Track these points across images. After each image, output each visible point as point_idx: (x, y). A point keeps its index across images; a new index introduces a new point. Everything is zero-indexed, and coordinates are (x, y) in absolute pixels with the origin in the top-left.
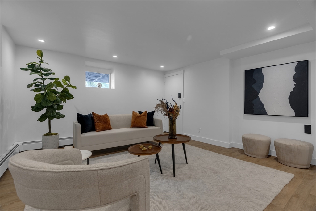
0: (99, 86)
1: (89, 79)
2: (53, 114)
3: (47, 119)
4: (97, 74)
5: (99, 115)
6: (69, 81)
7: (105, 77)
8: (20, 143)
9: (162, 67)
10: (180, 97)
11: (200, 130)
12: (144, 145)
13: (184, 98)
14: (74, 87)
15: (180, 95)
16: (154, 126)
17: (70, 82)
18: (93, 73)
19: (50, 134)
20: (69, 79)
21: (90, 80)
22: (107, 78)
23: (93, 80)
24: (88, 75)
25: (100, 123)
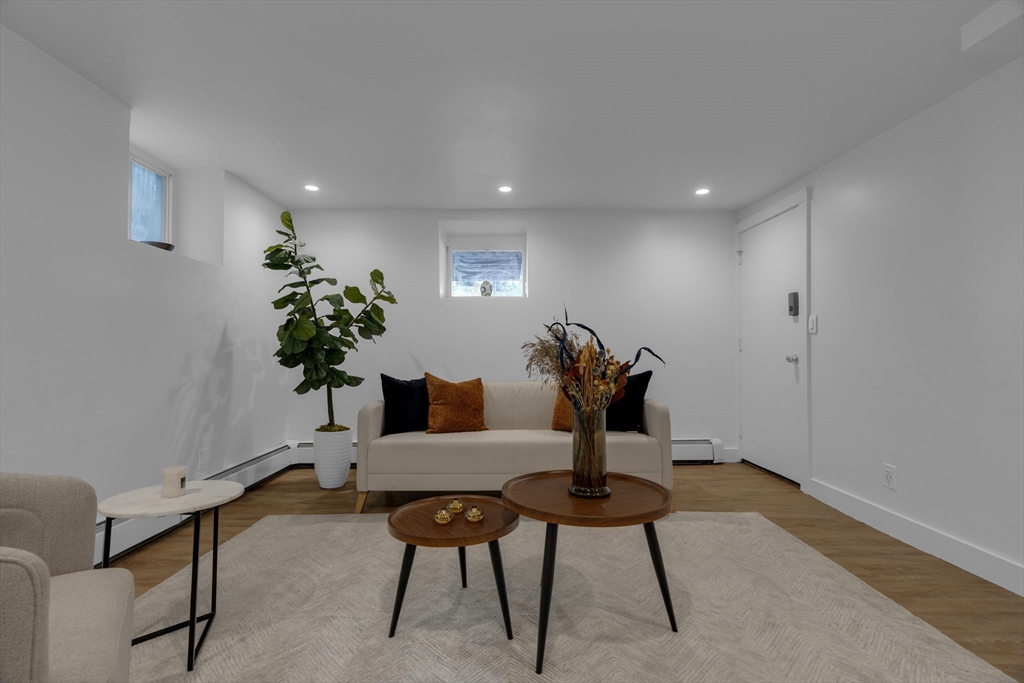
0: (486, 290)
1: (461, 275)
2: (317, 374)
3: (324, 388)
4: (485, 257)
5: (442, 381)
6: (382, 284)
7: (509, 260)
8: (293, 443)
9: (702, 192)
10: (794, 310)
11: (889, 477)
12: (463, 500)
13: (813, 317)
14: (391, 299)
15: (794, 298)
16: (643, 430)
17: (383, 287)
18: (475, 254)
19: (330, 427)
20: (382, 278)
21: (465, 275)
22: (515, 264)
23: (475, 273)
24: (461, 261)
25: (441, 407)
